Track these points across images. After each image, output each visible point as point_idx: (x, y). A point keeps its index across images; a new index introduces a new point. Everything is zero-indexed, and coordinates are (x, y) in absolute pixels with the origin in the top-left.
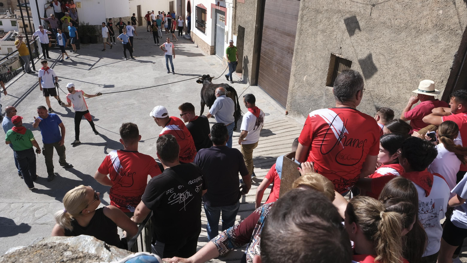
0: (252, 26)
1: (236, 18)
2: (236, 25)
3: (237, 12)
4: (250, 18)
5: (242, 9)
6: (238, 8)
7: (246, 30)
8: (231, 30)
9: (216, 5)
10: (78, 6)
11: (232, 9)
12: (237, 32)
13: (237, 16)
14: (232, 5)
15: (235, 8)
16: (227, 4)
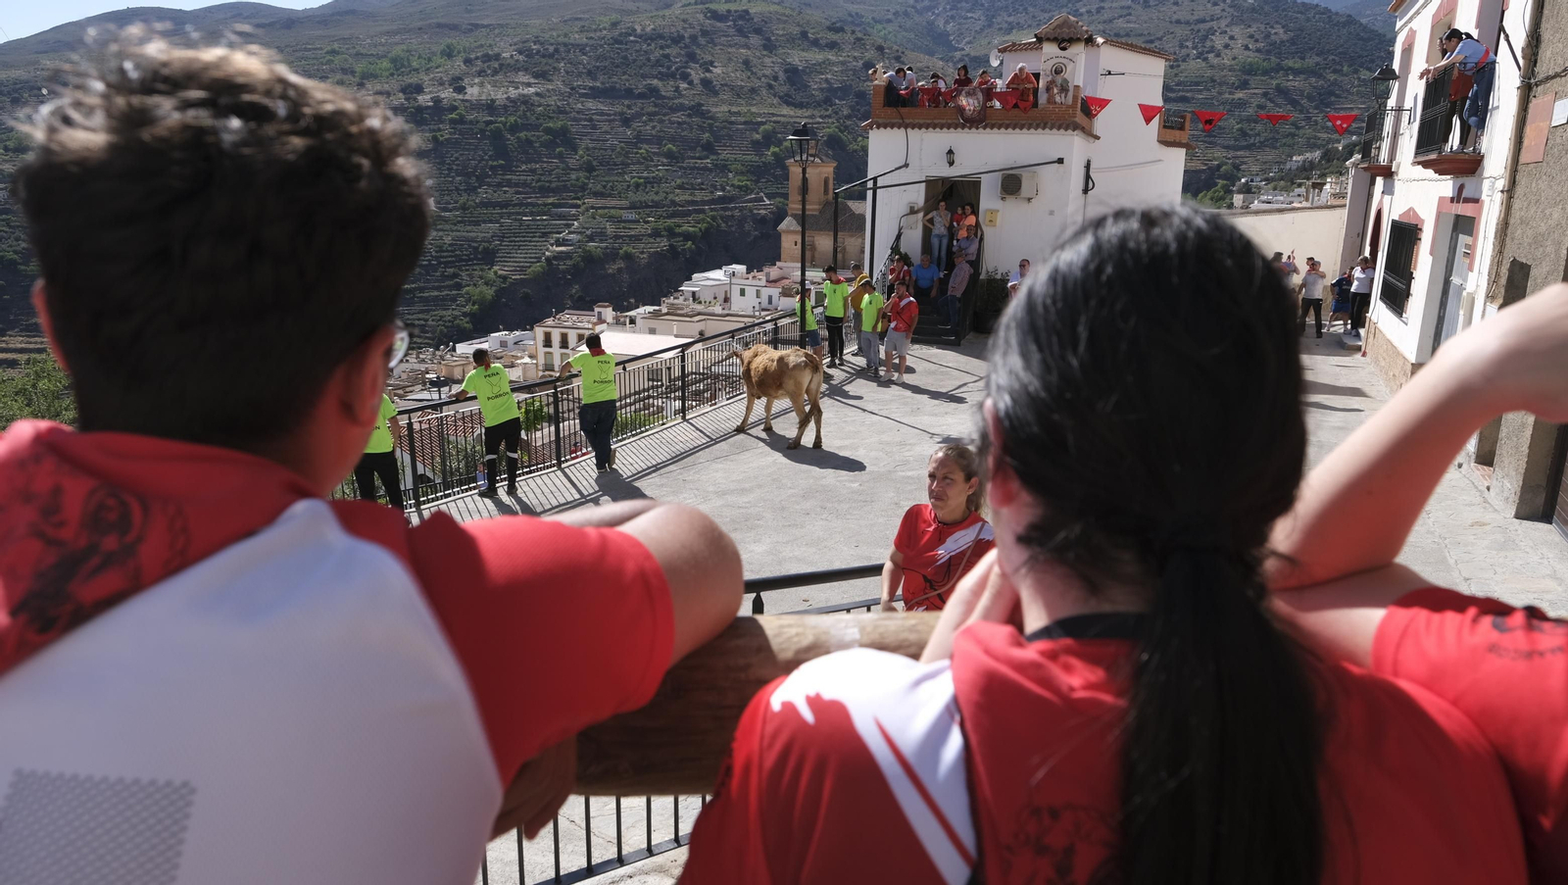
0: (1557, 252)
1: (1509, 232)
2: (1504, 262)
3: (1517, 204)
4: (1555, 216)
5: (1534, 185)
6: (1519, 190)
7: (1532, 273)
8: (1486, 285)
9: (1452, 200)
10: (991, 221)
11: (1498, 197)
12: (1503, 291)
13: (1512, 221)
14: (1501, 184)
15: (1510, 192)
16: (1486, 184)
